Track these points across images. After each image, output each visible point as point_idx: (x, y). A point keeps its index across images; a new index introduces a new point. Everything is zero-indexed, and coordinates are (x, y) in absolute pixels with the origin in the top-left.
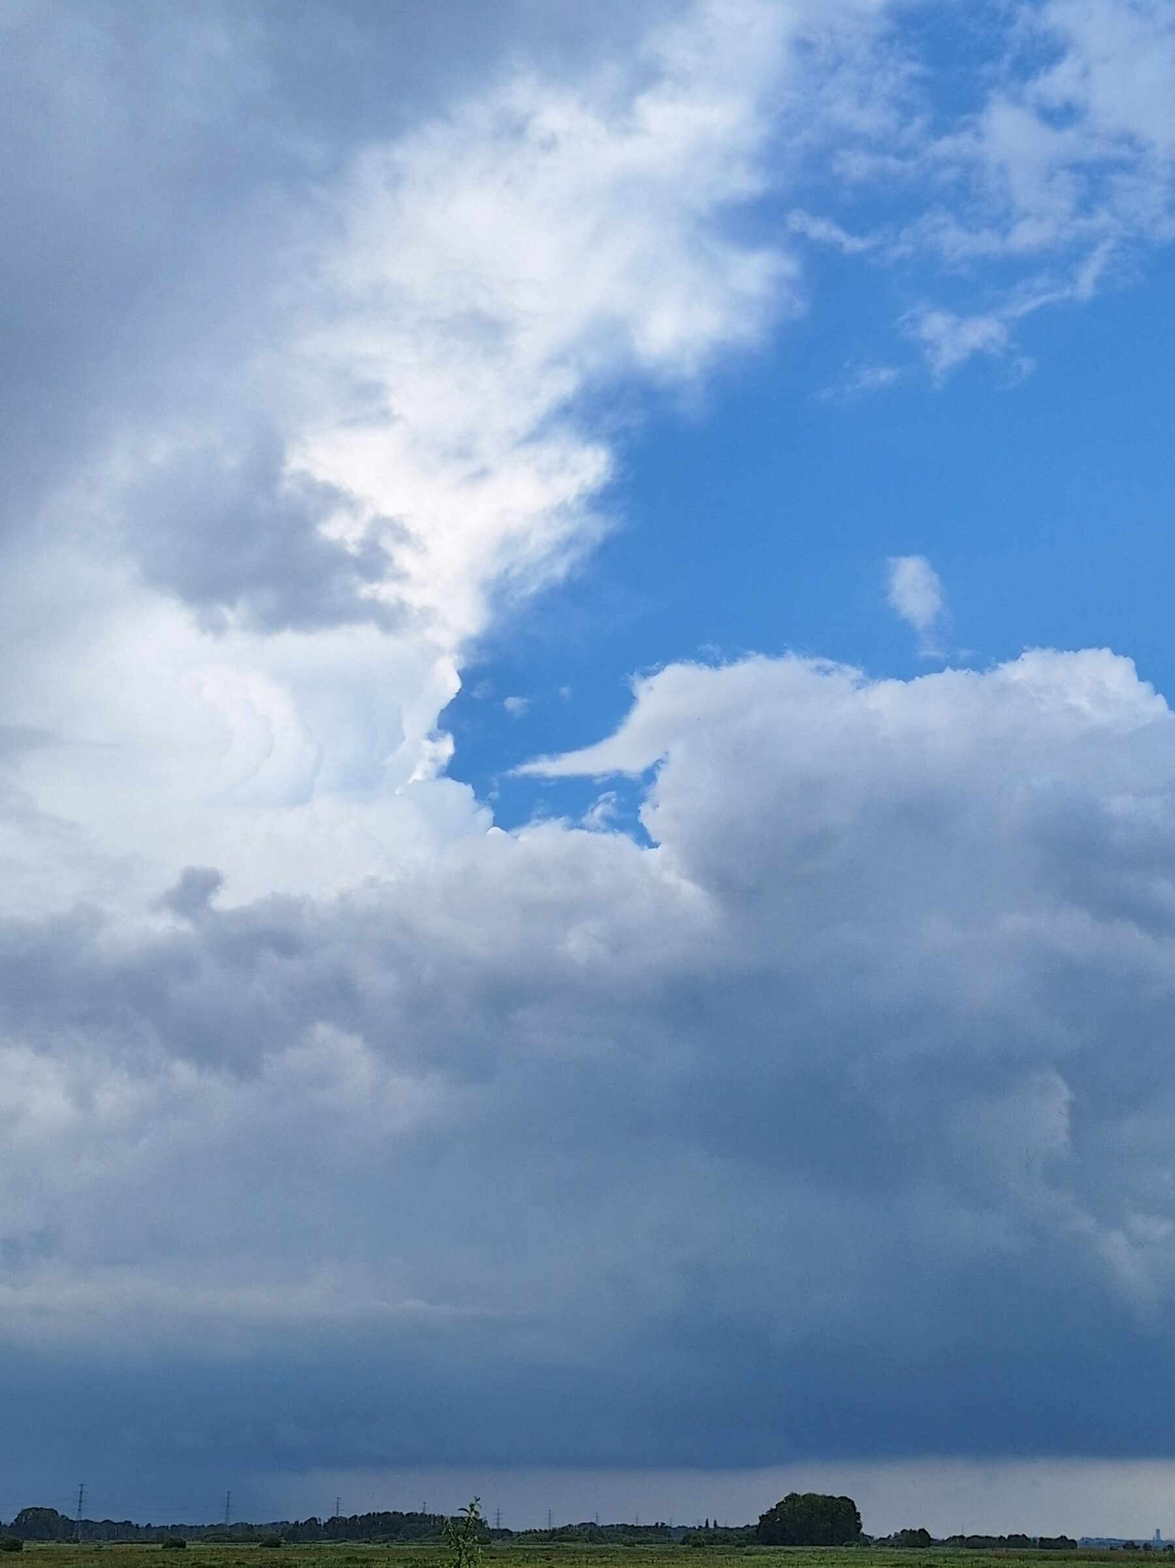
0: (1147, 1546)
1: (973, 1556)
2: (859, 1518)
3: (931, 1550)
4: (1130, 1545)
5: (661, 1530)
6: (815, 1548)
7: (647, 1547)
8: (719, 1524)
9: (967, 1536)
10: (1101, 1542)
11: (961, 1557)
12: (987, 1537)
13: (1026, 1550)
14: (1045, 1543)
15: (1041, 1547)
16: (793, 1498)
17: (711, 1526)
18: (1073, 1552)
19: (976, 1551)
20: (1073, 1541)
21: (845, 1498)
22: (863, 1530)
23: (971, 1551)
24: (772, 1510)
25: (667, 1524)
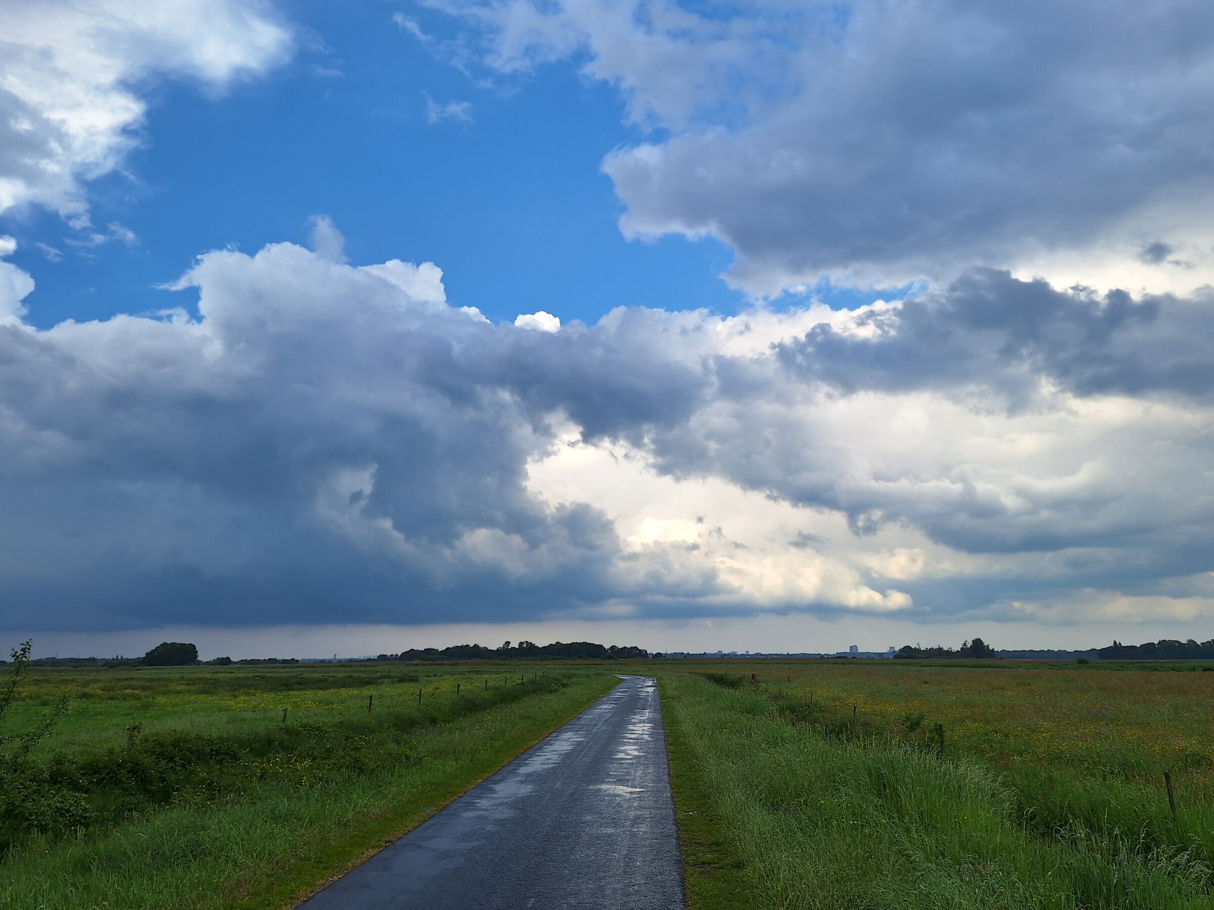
0: (330, 661)
1: (252, 667)
2: (197, 653)
3: (231, 666)
4: (323, 661)
5: (92, 660)
6: (173, 667)
7: (84, 668)
8: (123, 657)
9: (248, 659)
10: (310, 660)
11: (245, 668)
12: (258, 660)
13: (276, 665)
14: (285, 661)
15: (282, 663)
16: (165, 644)
17: (119, 658)
18: (297, 665)
19: (253, 666)
20: (297, 660)
21: (191, 644)
22: (198, 658)
23: (250, 666)
24: (153, 650)
25: (96, 658)
